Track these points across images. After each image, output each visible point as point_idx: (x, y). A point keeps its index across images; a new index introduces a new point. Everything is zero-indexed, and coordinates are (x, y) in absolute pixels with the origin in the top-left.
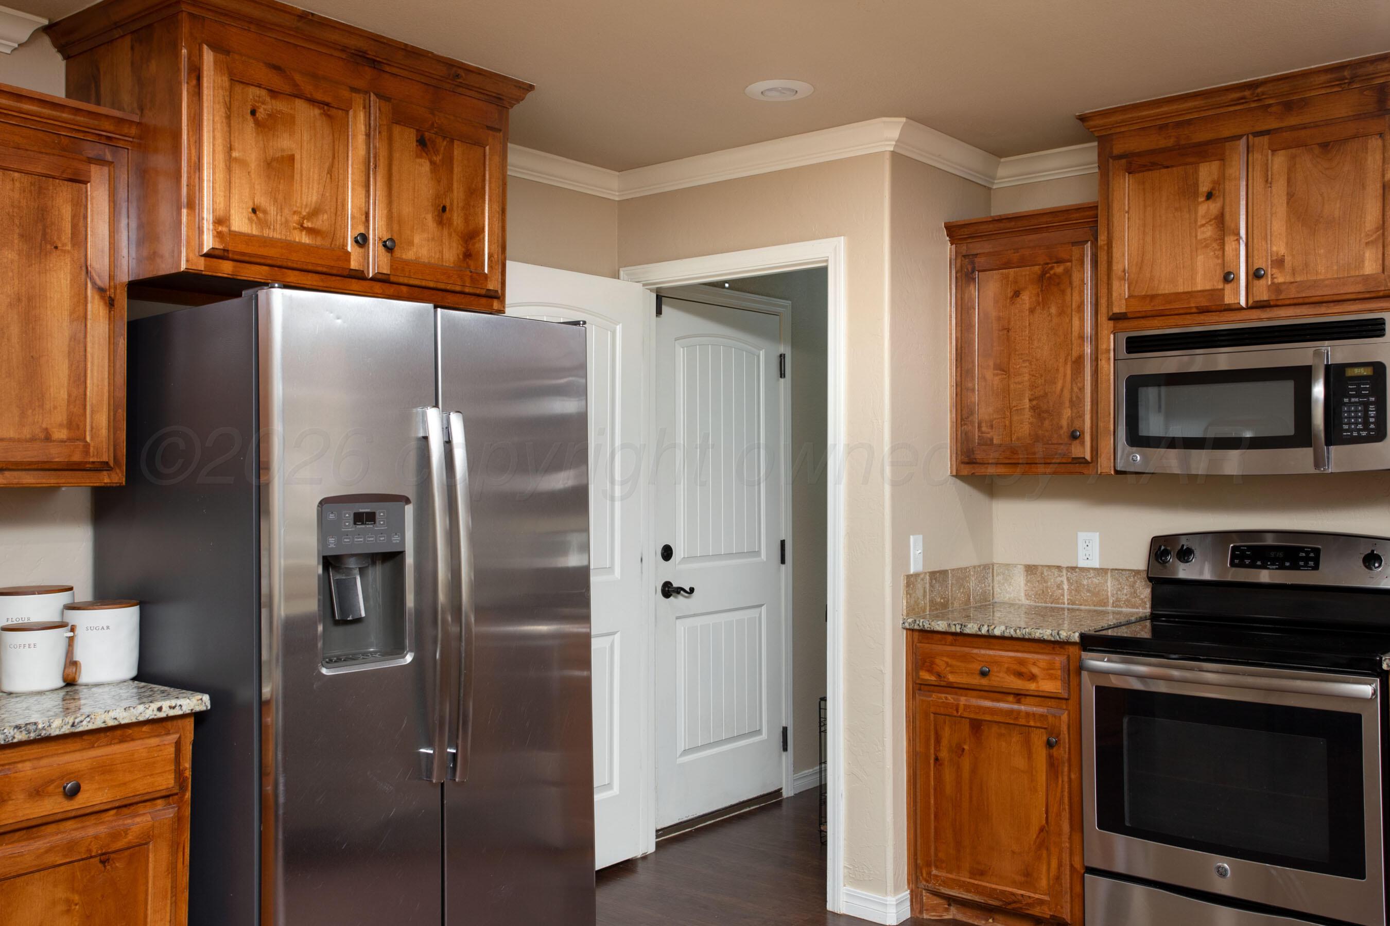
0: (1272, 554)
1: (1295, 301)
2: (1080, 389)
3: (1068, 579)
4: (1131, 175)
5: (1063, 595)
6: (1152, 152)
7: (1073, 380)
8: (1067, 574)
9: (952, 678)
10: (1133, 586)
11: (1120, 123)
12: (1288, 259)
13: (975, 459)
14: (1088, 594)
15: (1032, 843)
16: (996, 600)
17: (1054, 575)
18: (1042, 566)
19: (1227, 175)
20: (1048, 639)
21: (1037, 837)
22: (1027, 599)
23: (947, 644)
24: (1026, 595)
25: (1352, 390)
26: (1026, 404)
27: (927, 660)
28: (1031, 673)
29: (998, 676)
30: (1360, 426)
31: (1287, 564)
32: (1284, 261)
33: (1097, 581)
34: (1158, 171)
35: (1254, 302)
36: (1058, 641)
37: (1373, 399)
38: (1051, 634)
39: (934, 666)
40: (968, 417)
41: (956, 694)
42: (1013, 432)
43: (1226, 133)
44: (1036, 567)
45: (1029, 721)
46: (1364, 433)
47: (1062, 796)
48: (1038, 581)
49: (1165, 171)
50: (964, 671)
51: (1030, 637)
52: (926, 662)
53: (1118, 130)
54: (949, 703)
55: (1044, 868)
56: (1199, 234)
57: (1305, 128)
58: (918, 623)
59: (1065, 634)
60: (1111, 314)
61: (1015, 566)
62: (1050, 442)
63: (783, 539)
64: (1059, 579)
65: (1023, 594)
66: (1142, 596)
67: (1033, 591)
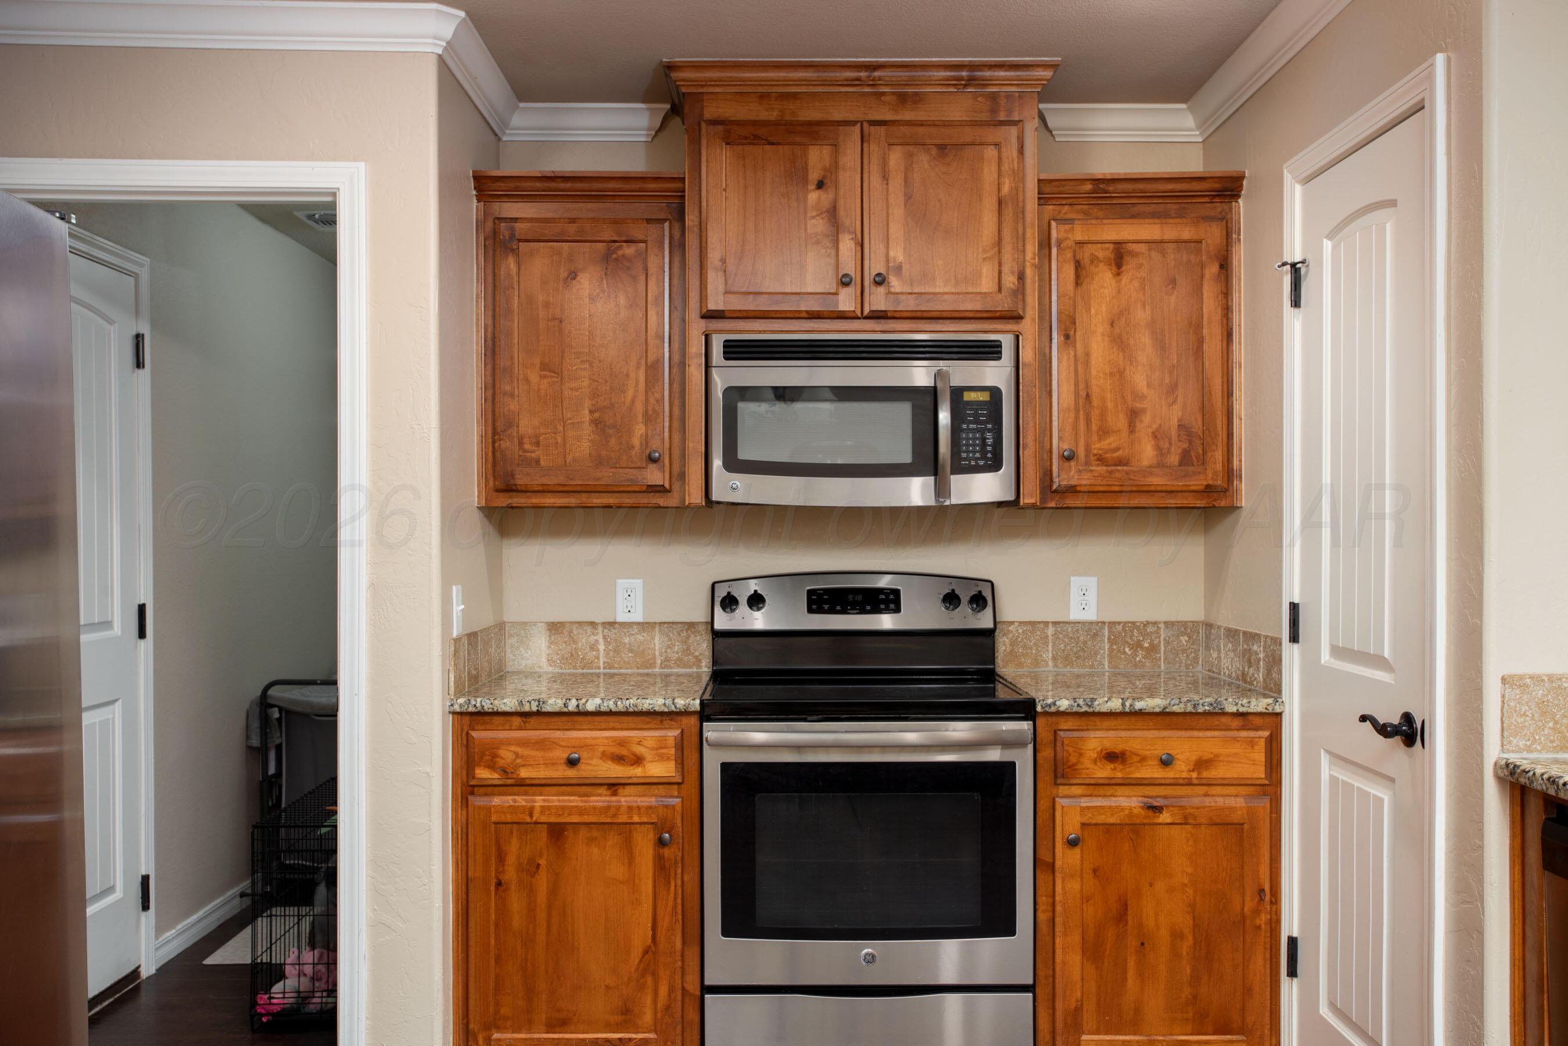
0: (851, 597)
1: (914, 315)
2: (657, 401)
3: (605, 638)
4: (728, 146)
5: (598, 658)
6: (754, 123)
7: (648, 390)
8: (603, 631)
9: (524, 773)
10: (686, 642)
11: (715, 81)
12: (905, 267)
13: (516, 485)
14: (630, 655)
15: (633, 970)
16: (509, 669)
17: (586, 633)
18: (571, 623)
19: (841, 163)
20: (660, 710)
21: (641, 961)
22: (551, 665)
23: (513, 728)
24: (548, 660)
25: (970, 415)
26: (586, 416)
27: (487, 753)
28: (635, 755)
29: (589, 764)
30: (978, 455)
31: (868, 608)
32: (902, 269)
33: (642, 638)
34: (761, 147)
35: (870, 311)
36: (673, 711)
37: (990, 426)
38: (664, 704)
39: (498, 759)
40: (505, 431)
41: (526, 794)
42: (567, 451)
43: (837, 115)
44: (562, 624)
45: (632, 817)
46: (981, 463)
47: (676, 904)
48: (565, 642)
49: (768, 147)
50: (541, 762)
51: (636, 710)
52: (485, 755)
53: (711, 90)
54: (518, 806)
55: (649, 999)
56: (809, 227)
57: (922, 125)
58: (474, 703)
59: (682, 702)
60: (704, 311)
61: (535, 624)
62: (618, 465)
63: (142, 602)
64: (592, 638)
65: (544, 660)
66: (697, 654)
67: (558, 654)
